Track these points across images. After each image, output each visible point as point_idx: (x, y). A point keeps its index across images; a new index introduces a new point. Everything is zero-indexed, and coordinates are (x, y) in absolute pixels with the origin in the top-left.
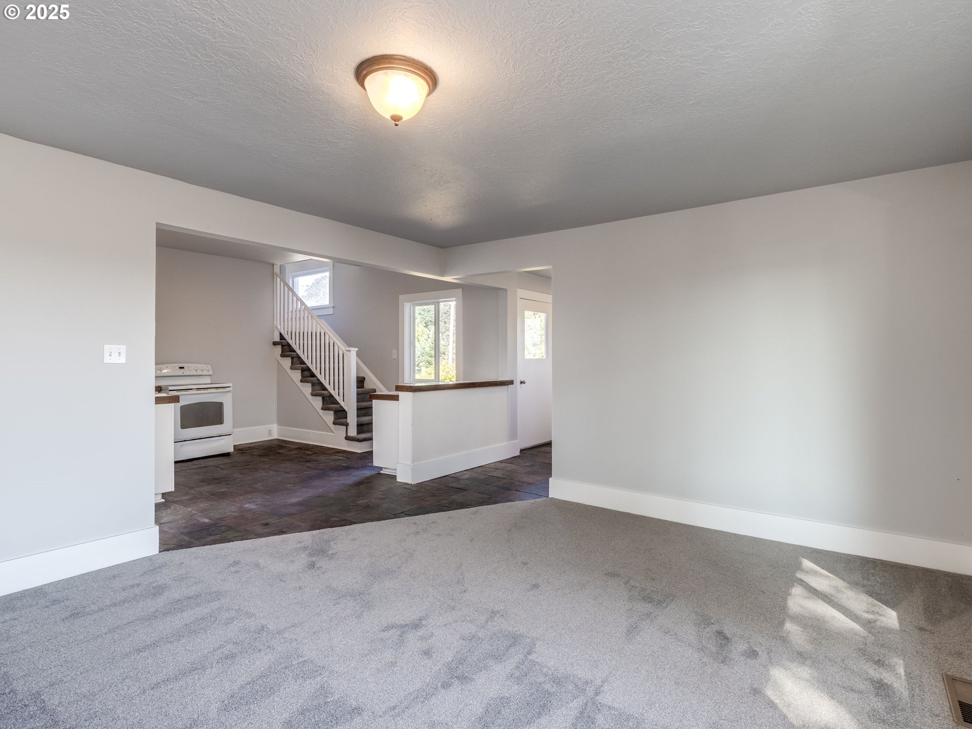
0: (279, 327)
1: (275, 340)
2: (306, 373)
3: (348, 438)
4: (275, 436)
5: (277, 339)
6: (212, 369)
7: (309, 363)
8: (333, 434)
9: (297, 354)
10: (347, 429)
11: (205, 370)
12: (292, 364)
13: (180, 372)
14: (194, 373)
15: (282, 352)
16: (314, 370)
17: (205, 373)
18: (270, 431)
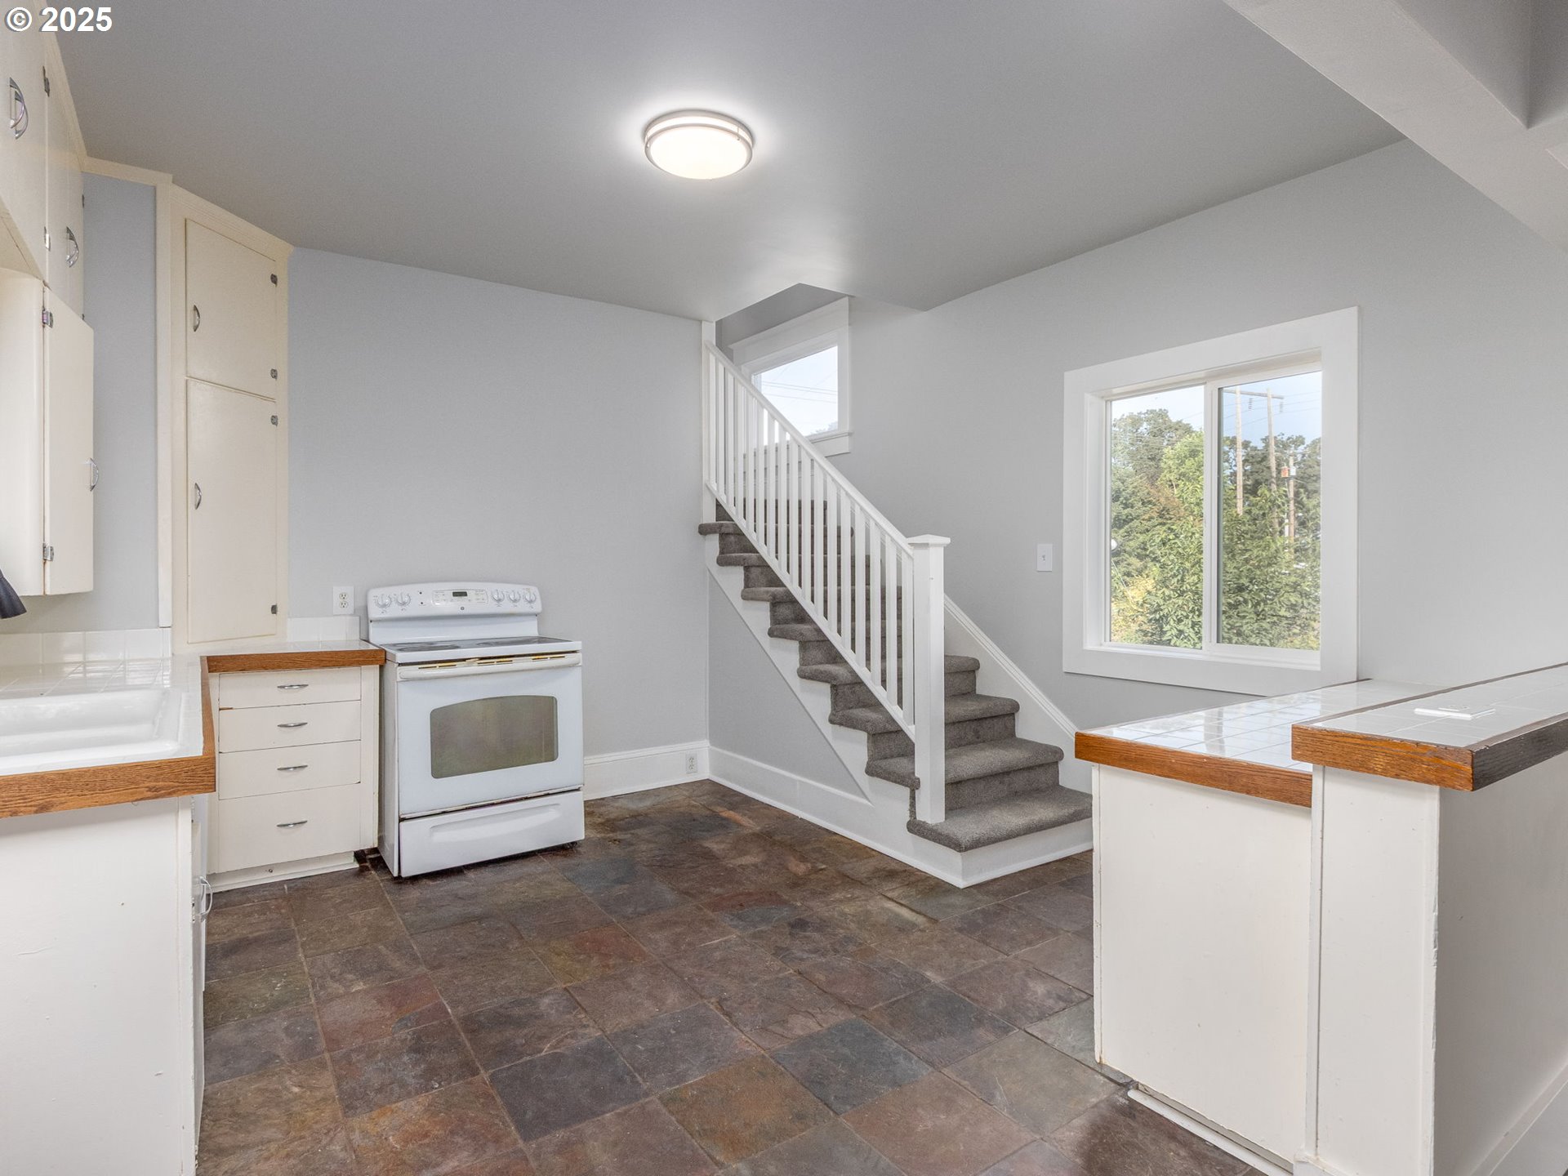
0: (714, 486)
1: (705, 522)
2: (785, 611)
3: (916, 827)
4: (704, 772)
5: (710, 517)
6: (542, 599)
7: (790, 582)
8: (865, 801)
9: (761, 558)
10: (913, 798)
11: (522, 600)
12: (747, 586)
13: (452, 606)
14: (492, 608)
15: (722, 552)
16: (805, 603)
17: (522, 607)
18: (692, 759)
